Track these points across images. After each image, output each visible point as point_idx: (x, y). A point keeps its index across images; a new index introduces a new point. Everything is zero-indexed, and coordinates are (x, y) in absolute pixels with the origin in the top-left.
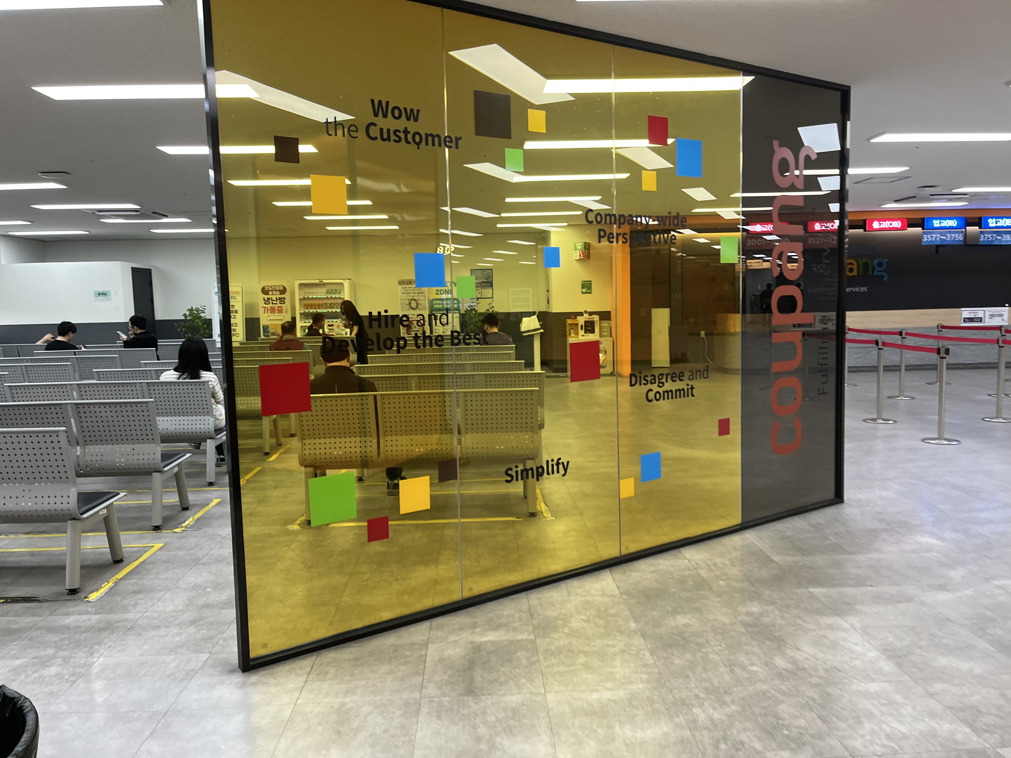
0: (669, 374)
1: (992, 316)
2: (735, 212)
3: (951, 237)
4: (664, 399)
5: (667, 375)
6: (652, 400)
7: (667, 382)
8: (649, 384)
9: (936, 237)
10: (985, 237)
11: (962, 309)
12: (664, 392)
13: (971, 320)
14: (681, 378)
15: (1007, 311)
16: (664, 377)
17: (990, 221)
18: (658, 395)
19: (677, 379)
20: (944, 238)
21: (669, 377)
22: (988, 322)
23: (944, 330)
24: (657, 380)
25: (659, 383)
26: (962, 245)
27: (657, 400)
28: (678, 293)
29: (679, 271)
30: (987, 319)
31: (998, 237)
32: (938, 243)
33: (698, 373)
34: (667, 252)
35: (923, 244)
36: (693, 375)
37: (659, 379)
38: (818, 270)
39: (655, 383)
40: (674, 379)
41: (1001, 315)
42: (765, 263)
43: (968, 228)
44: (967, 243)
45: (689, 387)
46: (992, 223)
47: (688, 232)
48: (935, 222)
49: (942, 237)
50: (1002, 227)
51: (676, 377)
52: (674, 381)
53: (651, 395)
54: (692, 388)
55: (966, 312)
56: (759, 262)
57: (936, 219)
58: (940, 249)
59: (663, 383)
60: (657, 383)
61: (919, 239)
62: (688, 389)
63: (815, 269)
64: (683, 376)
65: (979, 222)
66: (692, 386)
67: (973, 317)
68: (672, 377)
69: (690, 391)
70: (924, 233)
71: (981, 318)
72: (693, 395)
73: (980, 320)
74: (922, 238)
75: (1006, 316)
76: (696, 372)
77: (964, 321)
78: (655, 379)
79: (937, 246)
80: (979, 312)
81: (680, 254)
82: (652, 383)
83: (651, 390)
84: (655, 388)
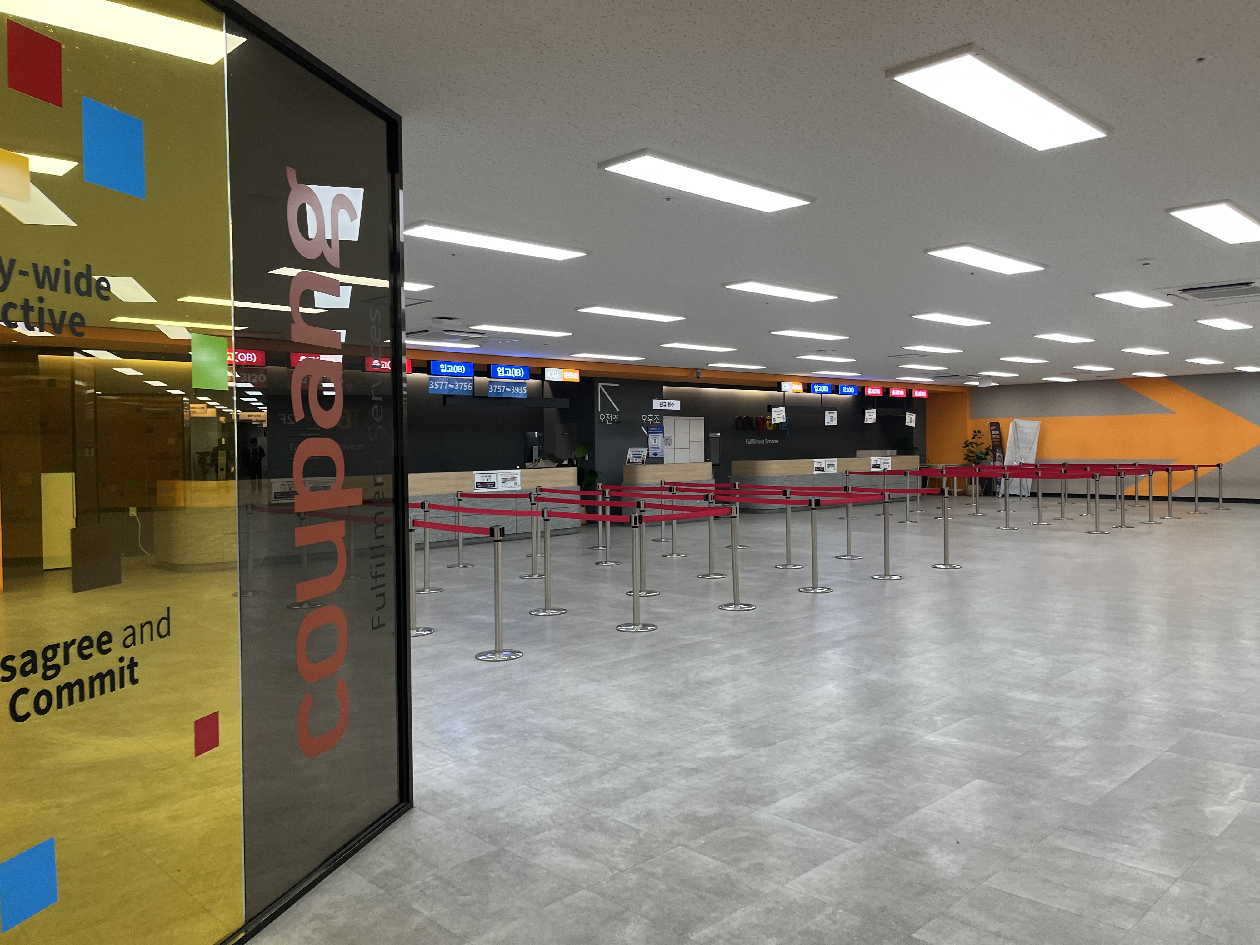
0: (73, 642)
1: (505, 480)
2: (186, 328)
3: (459, 386)
4: (60, 706)
5: (67, 646)
6: (28, 715)
7: (67, 662)
8: (18, 676)
9: (444, 385)
10: (494, 388)
11: (474, 472)
12: (60, 689)
13: (484, 485)
14: (105, 647)
15: (519, 474)
16: (61, 652)
17: (499, 369)
18: (43, 699)
19: (94, 650)
20: (452, 386)
21: (73, 650)
22: (502, 488)
23: (464, 499)
24: (40, 662)
25: (46, 668)
26: (471, 396)
27: (40, 712)
28: (90, 448)
29: (90, 415)
30: (500, 484)
31: (507, 389)
32: (446, 393)
33: (147, 628)
34: (68, 387)
35: (430, 392)
36: (134, 634)
37: (46, 659)
38: (287, 421)
39: (34, 670)
40: (86, 652)
41: (514, 479)
42: (209, 410)
43: (477, 378)
44: (475, 395)
45: (126, 663)
46: (501, 372)
47: (104, 356)
48: (442, 366)
49: (450, 385)
50: (511, 378)
51: (91, 646)
52: (85, 657)
53: (24, 705)
54: (133, 665)
55: (479, 476)
56: (203, 408)
57: (444, 363)
58: (447, 399)
59: (57, 668)
60: (40, 670)
61: (426, 386)
62: (122, 669)
63: (284, 419)
64: (110, 641)
65: (488, 371)
66: (132, 659)
67: (486, 481)
68: (81, 649)
69: (127, 673)
70: (431, 379)
71: (494, 482)
72: (134, 681)
73: (493, 485)
74: (429, 385)
75: (518, 481)
76: (142, 626)
77: (477, 487)
78: (34, 662)
79: (445, 396)
80: (492, 475)
81: (93, 391)
82: (24, 673)
83: (25, 691)
84: (35, 683)
